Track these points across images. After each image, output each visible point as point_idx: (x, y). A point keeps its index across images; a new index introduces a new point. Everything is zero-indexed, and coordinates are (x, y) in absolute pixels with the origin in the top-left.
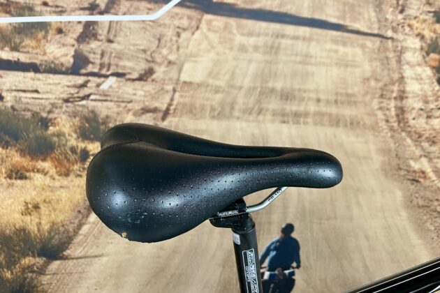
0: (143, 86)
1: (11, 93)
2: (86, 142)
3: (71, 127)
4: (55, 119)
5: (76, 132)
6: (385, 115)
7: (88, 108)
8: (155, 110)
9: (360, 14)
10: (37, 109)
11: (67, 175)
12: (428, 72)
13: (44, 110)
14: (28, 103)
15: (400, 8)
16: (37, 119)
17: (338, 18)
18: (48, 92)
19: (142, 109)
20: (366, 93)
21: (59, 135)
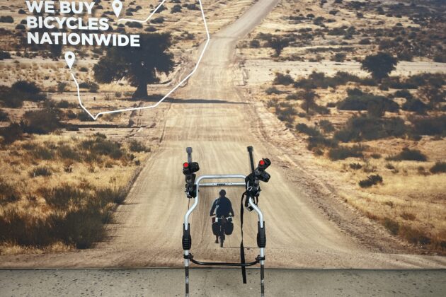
0: (152, 130)
1: (109, 135)
3: (128, 146)
4: (123, 144)
6: (256, 135)
7: (133, 139)
8: (157, 138)
9: (232, 96)
10: (116, 140)
11: (126, 165)
12: (271, 115)
14: (114, 139)
15: (249, 92)
16: (117, 144)
17: (223, 99)
19: (152, 138)
20: (244, 126)
21: (124, 150)
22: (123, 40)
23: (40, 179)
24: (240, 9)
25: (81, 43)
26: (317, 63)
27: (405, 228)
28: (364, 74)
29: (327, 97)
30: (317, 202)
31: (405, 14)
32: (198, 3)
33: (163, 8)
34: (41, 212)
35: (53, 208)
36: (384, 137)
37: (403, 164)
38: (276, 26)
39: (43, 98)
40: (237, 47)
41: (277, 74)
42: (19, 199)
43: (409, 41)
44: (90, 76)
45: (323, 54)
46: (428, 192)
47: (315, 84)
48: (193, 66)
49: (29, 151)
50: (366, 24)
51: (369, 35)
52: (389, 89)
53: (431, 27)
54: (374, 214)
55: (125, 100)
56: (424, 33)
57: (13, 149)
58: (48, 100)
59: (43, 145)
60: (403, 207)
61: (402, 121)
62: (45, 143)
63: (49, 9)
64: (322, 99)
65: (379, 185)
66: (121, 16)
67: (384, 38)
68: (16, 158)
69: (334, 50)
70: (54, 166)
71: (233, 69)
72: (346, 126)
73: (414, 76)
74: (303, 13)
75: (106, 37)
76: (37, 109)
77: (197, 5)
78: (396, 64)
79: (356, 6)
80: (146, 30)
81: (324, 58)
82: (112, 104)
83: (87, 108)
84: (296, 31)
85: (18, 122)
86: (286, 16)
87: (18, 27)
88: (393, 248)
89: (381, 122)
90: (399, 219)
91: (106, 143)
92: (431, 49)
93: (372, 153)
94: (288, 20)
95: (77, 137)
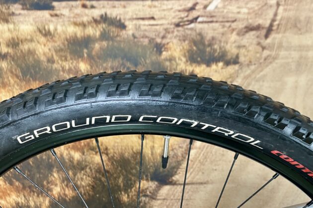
0: (247, 4)
1: (132, 21)
2: (194, 65)
3: (181, 50)
4: (168, 43)
5: (185, 56)
7: (195, 31)
8: (258, 28)
10: (152, 35)
13: (158, 35)
14: (145, 30)
16: (153, 45)
18: (162, 18)
19: (246, 27)
21: (171, 59)
95: (52, 28)
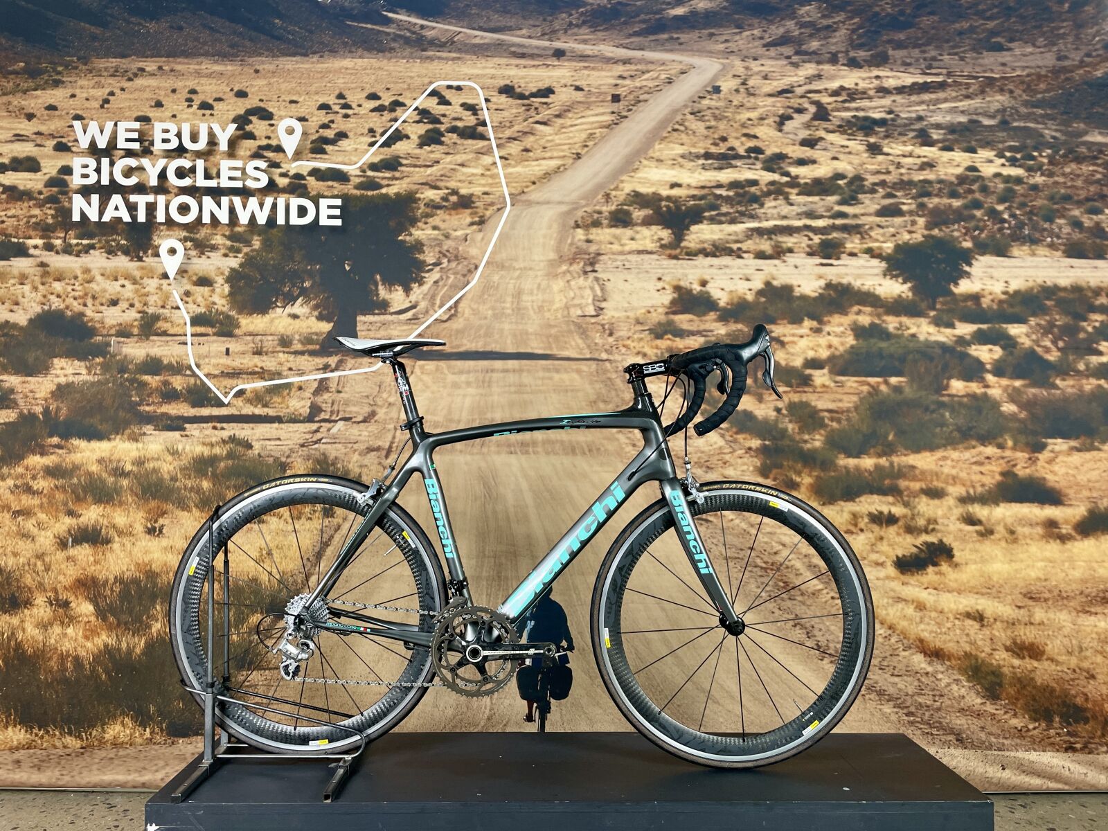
0: (367, 427)
1: (259, 442)
4: (292, 462)
6: (629, 438)
7: (319, 450)
8: (378, 449)
9: (566, 343)
10: (277, 455)
11: (299, 518)
13: (283, 455)
14: (272, 450)
15: (607, 332)
17: (545, 349)
18: (288, 439)
19: (367, 448)
22: (302, 211)
23: (83, 552)
24: (584, 136)
25: (200, 218)
26: (776, 262)
27: (1019, 680)
28: (894, 288)
29: (803, 343)
30: (788, 611)
31: (987, 144)
32: (484, 124)
33: (398, 136)
34: (81, 640)
35: (110, 628)
36: (951, 442)
37: (1005, 512)
38: (671, 175)
39: (102, 350)
40: (578, 226)
41: (677, 288)
42: (28, 603)
43: (1000, 208)
44: (219, 298)
45: (789, 241)
46: (1074, 586)
47: (771, 311)
48: (470, 271)
49: (60, 482)
50: (892, 168)
51: (898, 194)
52: (957, 324)
53: (1051, 175)
54: (939, 644)
55: (302, 353)
56: (1035, 188)
57: (21, 476)
58: (114, 356)
59: (94, 468)
60: (1012, 624)
61: (995, 405)
62: (100, 461)
63: (128, 140)
64: (790, 349)
65: (945, 567)
66: (298, 155)
67: (936, 200)
68: (28, 501)
69: (816, 231)
70: (120, 519)
71: (568, 277)
72: (854, 415)
73: (1017, 293)
74: (735, 143)
75: (261, 205)
76: (85, 377)
77: (480, 129)
78: (970, 265)
79: (866, 126)
80: (357, 187)
81: (790, 251)
82: (269, 363)
83: (207, 375)
84: (720, 186)
85: (38, 410)
86: (693, 150)
87: (51, 183)
88: (990, 734)
89: (942, 405)
90: (1002, 657)
91: (252, 460)
92: (1054, 227)
93: (924, 486)
94: (701, 161)
95: (180, 448)
